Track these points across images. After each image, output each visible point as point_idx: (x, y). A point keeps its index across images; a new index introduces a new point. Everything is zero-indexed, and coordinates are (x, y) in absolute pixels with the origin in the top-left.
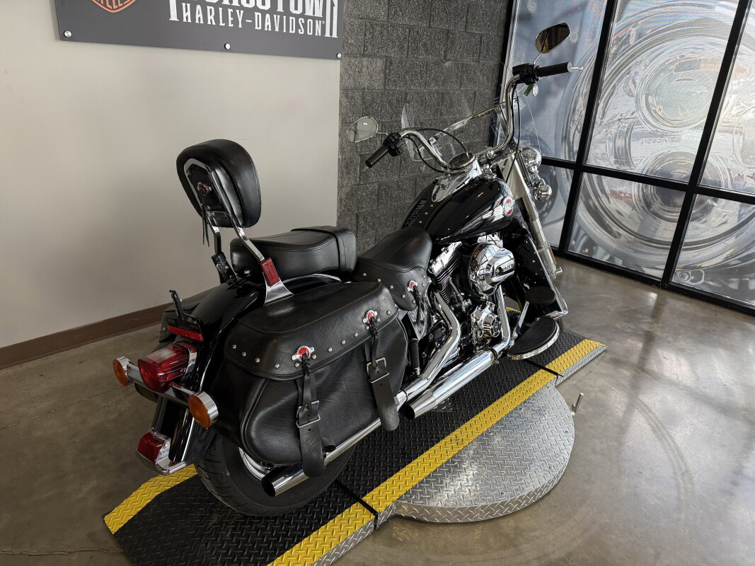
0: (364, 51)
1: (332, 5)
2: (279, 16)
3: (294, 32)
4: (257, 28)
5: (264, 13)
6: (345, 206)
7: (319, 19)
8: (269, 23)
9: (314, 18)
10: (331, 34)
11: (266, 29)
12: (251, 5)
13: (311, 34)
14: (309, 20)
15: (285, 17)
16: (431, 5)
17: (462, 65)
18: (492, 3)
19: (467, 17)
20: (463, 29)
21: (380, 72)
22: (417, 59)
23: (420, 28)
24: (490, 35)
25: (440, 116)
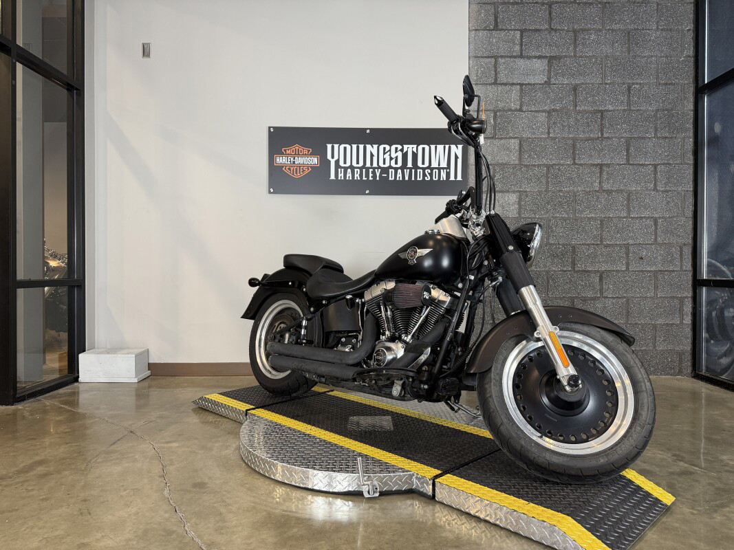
1: (456, 157)
2: (408, 170)
3: (421, 179)
4: (390, 179)
5: (396, 169)
7: (443, 168)
8: (401, 175)
9: (439, 169)
10: (456, 176)
11: (398, 179)
12: (387, 165)
13: (437, 179)
14: (434, 171)
15: (413, 171)
16: (574, 146)
17: (629, 194)
18: (667, 135)
19: (628, 150)
20: (624, 162)
21: (514, 204)
22: (560, 191)
23: (562, 165)
24: (670, 164)
25: (601, 241)
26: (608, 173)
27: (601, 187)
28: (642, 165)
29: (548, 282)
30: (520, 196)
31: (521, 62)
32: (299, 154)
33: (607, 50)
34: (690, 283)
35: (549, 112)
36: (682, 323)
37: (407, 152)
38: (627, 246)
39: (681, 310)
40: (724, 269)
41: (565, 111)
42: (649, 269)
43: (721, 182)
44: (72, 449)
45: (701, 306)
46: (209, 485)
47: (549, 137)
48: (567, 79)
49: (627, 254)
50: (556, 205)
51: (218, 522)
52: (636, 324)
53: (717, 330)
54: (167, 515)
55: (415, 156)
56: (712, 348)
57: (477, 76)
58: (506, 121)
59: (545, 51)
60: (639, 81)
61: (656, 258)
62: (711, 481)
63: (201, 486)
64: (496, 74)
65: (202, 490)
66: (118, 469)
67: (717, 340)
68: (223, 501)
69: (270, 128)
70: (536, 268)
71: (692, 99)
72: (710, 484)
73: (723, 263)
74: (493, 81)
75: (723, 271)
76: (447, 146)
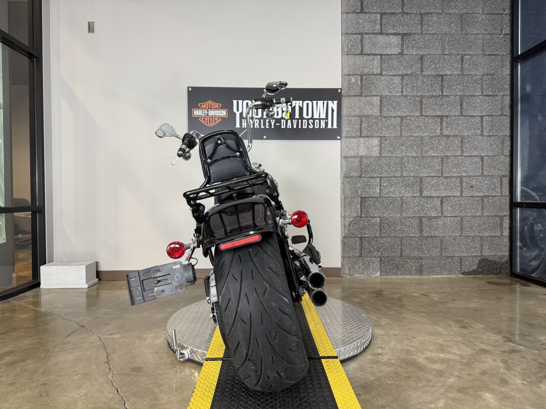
0: (360, 134)
1: (333, 111)
2: (296, 120)
3: (306, 127)
4: (282, 127)
5: (287, 120)
6: (349, 230)
7: (323, 119)
8: (290, 125)
9: (320, 119)
10: (332, 126)
11: (288, 127)
12: (280, 116)
13: (318, 127)
14: (316, 121)
15: (300, 121)
16: (421, 102)
17: (463, 138)
18: (490, 93)
19: (461, 105)
20: (459, 114)
21: (376, 146)
22: (411, 136)
23: (412, 116)
24: (493, 116)
25: (442, 174)
26: (447, 123)
27: (442, 133)
28: (473, 116)
29: (402, 205)
30: (381, 140)
31: (381, 38)
32: (211, 108)
33: (445, 29)
34: (508, 205)
35: (402, 76)
36: (502, 235)
37: (295, 106)
38: (461, 178)
39: (501, 225)
40: (534, 194)
41: (414, 75)
42: (477, 195)
43: (531, 129)
44: (35, 341)
45: (516, 222)
46: (144, 370)
47: (402, 95)
48: (416, 51)
49: (461, 184)
50: (407, 147)
51: (152, 400)
52: (468, 236)
53: (528, 241)
54: (111, 395)
55: (301, 109)
56: (524, 253)
57: (348, 48)
58: (370, 83)
59: (400, 30)
60: (469, 53)
61: (483, 186)
62: (534, 358)
63: (138, 370)
64: (362, 47)
65: (139, 374)
66: (70, 357)
67: (528, 248)
68: (156, 383)
69: (188, 88)
70: (393, 195)
71: (508, 67)
72: (534, 360)
73: (533, 190)
74: (360, 52)
75: (533, 196)
76: (326, 102)
